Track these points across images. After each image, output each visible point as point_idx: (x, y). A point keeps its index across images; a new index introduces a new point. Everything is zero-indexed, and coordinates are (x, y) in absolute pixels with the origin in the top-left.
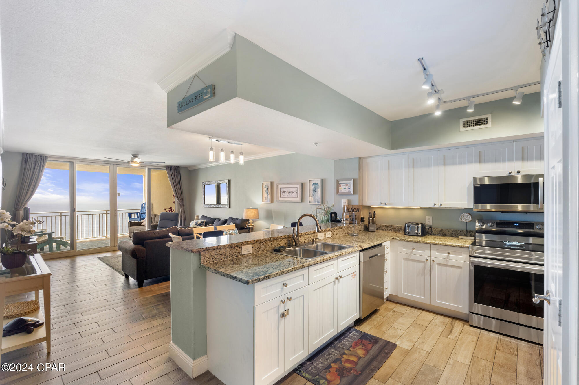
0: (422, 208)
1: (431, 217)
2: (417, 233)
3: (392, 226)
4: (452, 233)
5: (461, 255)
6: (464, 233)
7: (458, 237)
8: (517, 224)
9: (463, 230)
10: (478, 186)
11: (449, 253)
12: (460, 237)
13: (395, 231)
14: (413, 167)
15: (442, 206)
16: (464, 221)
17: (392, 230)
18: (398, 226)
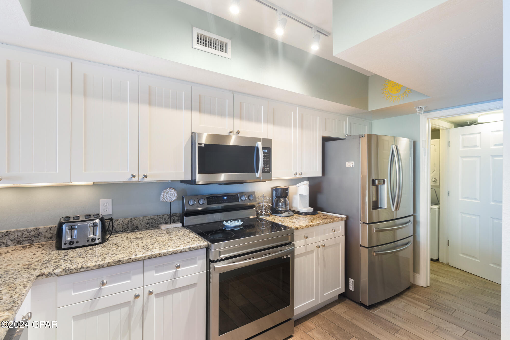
0: (95, 185)
1: (109, 201)
2: (93, 240)
3: (7, 234)
4: (148, 223)
5: (195, 263)
6: (165, 219)
7: (159, 228)
8: (226, 198)
9: (163, 215)
10: (203, 146)
11: (178, 267)
12: (163, 227)
13: (19, 243)
14: (85, 94)
15: (146, 180)
16: (167, 200)
17: (9, 242)
18: (27, 231)
